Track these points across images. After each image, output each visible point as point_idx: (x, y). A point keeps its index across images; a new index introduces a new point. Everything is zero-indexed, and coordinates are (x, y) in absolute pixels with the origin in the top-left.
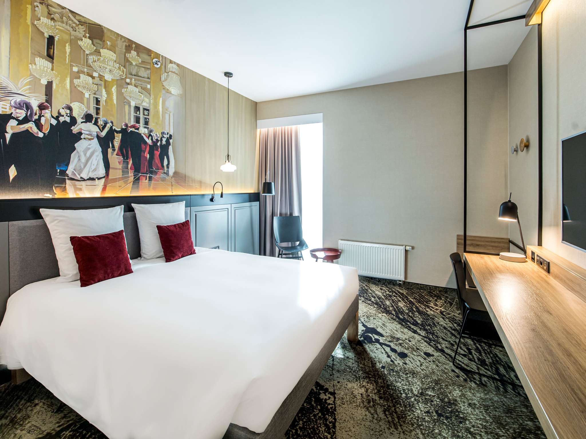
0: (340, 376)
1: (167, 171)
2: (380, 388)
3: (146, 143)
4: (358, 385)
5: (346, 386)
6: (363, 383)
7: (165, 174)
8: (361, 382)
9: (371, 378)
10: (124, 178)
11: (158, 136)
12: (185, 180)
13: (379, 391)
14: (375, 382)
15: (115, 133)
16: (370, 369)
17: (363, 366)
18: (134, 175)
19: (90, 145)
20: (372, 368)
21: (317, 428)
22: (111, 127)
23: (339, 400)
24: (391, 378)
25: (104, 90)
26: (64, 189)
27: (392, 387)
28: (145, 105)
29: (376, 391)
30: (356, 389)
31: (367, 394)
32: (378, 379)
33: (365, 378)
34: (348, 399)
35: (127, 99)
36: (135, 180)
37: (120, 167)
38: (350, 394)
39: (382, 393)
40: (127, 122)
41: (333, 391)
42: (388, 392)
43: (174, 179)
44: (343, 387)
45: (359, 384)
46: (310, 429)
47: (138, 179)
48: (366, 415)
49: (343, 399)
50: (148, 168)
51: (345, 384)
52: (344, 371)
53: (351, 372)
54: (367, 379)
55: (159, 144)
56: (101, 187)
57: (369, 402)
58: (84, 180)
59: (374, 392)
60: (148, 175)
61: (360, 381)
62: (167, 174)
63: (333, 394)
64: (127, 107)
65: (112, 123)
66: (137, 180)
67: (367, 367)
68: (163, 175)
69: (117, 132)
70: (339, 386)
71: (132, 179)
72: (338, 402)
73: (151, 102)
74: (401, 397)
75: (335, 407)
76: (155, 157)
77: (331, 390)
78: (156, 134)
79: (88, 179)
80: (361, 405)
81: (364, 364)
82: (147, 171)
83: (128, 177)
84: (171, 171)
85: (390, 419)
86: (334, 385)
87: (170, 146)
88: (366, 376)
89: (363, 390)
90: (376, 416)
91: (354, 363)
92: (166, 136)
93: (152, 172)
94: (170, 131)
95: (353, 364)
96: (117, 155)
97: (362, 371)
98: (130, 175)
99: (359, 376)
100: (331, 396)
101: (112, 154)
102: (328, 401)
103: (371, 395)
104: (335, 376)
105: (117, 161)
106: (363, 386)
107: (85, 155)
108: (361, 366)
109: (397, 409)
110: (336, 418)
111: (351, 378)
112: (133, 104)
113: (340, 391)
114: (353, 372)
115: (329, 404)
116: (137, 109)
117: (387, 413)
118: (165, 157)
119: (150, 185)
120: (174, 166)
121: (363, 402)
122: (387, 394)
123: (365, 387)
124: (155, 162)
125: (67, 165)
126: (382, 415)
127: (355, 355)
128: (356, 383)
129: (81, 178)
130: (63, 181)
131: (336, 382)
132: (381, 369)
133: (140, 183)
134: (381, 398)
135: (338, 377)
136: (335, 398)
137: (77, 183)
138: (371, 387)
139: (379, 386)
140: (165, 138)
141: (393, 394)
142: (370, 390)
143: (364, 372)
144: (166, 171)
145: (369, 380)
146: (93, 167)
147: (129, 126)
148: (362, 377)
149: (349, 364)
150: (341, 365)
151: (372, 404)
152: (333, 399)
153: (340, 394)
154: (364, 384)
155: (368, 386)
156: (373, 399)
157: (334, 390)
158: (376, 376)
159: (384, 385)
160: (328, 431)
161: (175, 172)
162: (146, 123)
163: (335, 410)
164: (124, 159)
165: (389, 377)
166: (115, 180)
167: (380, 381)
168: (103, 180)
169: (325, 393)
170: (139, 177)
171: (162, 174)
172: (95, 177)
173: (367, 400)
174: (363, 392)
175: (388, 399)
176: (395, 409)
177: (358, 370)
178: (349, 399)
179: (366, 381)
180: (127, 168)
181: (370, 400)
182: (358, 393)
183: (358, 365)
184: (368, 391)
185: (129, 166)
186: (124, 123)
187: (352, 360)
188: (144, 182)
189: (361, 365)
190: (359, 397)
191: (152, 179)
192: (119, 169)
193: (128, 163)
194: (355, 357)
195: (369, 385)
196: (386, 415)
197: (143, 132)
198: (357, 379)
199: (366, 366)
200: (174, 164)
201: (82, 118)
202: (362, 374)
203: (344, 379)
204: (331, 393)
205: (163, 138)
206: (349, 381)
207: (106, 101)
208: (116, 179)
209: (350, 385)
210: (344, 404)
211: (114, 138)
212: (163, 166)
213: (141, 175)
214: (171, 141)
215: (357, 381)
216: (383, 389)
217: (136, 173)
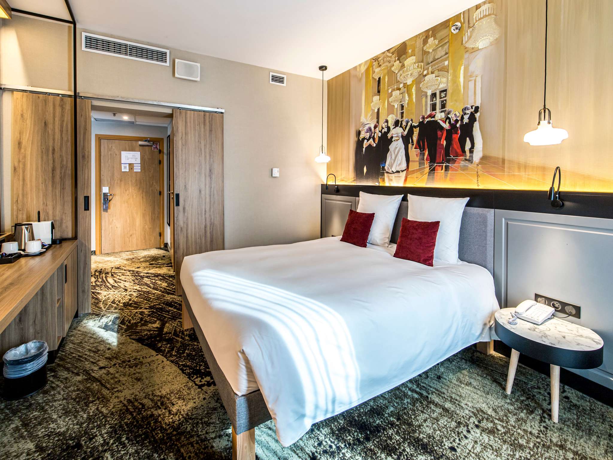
0: (208, 406)
1: (470, 157)
2: (156, 426)
3: (442, 128)
4: (182, 411)
5: (194, 401)
6: (179, 417)
7: (467, 162)
8: (181, 417)
9: (172, 430)
10: (421, 170)
11: (458, 114)
12: (504, 167)
13: (156, 421)
14: (166, 430)
15: (414, 129)
16: (181, 443)
17: (192, 440)
18: (430, 166)
19: (397, 145)
20: (178, 447)
21: (192, 362)
22: (411, 124)
23: (192, 386)
24: (146, 451)
25: (406, 95)
26: (384, 180)
27: (142, 438)
28: (442, 86)
29: (160, 419)
30: (183, 405)
31: (168, 409)
32: (163, 436)
33: (179, 425)
34: (184, 391)
35: (424, 92)
36: (431, 171)
37: (417, 159)
38: (185, 397)
39: (152, 422)
40: (424, 114)
41: (203, 388)
42: (145, 429)
43: (482, 167)
44: (196, 398)
45: (182, 413)
46: (197, 358)
47: (434, 170)
48: (160, 392)
49: (189, 389)
50: (444, 157)
51: (197, 403)
52: (209, 415)
53: (201, 419)
54: (177, 425)
55: (458, 125)
56: (403, 178)
57: (162, 404)
58: (394, 173)
59: (162, 416)
60: (444, 165)
61: (183, 417)
62: (470, 161)
63: (200, 387)
64: (424, 99)
65: (412, 120)
66: (432, 170)
67: (186, 442)
68: (462, 163)
69: (415, 127)
70: (201, 395)
71: (427, 170)
72: (190, 384)
73: (449, 79)
74: (128, 434)
75: (190, 379)
76: (453, 142)
77: (204, 388)
78: (455, 114)
79: (396, 172)
80: (169, 396)
81: (192, 444)
82: (443, 160)
83: (424, 168)
84: (477, 155)
85: (136, 404)
86: (206, 393)
87: (475, 123)
88: (179, 429)
89: (174, 409)
90: (151, 397)
91: (206, 435)
92: (468, 112)
93: (448, 161)
94: (475, 102)
95: (207, 433)
96: (415, 148)
97: (189, 432)
98: (426, 166)
99: (188, 422)
100: (200, 383)
101: (412, 148)
102: (200, 379)
103: (164, 411)
104: (213, 402)
105: (415, 154)
106: (176, 414)
107: (394, 153)
108: (195, 438)
109: (130, 417)
110: (184, 375)
111: (196, 412)
112: (429, 93)
113: (196, 392)
114: (198, 422)
115: (197, 378)
116: (434, 95)
117: (140, 406)
118: (468, 139)
119: (446, 176)
120: (481, 149)
121: (168, 399)
122: (146, 425)
123: (173, 414)
124: (453, 148)
125: (385, 163)
126: (145, 401)
127: (214, 449)
128: (186, 412)
129: (392, 171)
130: (383, 174)
131: (207, 398)
132: (165, 457)
133: (435, 173)
134: (152, 415)
135: (209, 403)
136: (196, 385)
137: (390, 175)
138: (169, 419)
139: (159, 427)
140: (467, 114)
141: (138, 430)
142: (167, 415)
143: (184, 432)
144: (468, 158)
145: (174, 426)
146: (399, 162)
147: (426, 117)
148: (184, 424)
149: (211, 428)
150: (219, 418)
151: (159, 404)
152: (197, 383)
153: (195, 391)
154: (177, 418)
155: (172, 418)
156: (160, 408)
157: (202, 390)
158: (167, 439)
159: (153, 434)
160: (184, 365)
161: (483, 157)
162: (443, 106)
163: (189, 378)
164: (421, 151)
165: (149, 452)
166: (413, 172)
167: (159, 436)
168: (405, 172)
169: (208, 382)
170: (434, 168)
171: (463, 161)
172: (400, 170)
173: (165, 404)
174: (173, 408)
175: (142, 421)
176: (132, 415)
177: (195, 429)
178: (183, 393)
179: (177, 423)
180: (424, 160)
181: (162, 406)
182: (177, 403)
183: (198, 436)
184: (168, 413)
185: (425, 157)
186: (421, 117)
187: (212, 438)
188: (440, 172)
189: (195, 440)
190: (174, 400)
191: (449, 169)
192: (417, 161)
193: (424, 154)
194: (212, 447)
195: (171, 420)
196: (141, 404)
197: (439, 118)
198: (188, 418)
199: (188, 444)
200: (481, 146)
201: (393, 126)
202: (187, 427)
203: (202, 406)
204: (203, 385)
205: (465, 115)
206: (195, 408)
207: (408, 104)
208: (414, 170)
209: (191, 405)
210: (185, 386)
211: (413, 134)
212: (464, 151)
213: (436, 165)
214: (477, 115)
215: (187, 414)
216: (152, 428)
217: (432, 164)
